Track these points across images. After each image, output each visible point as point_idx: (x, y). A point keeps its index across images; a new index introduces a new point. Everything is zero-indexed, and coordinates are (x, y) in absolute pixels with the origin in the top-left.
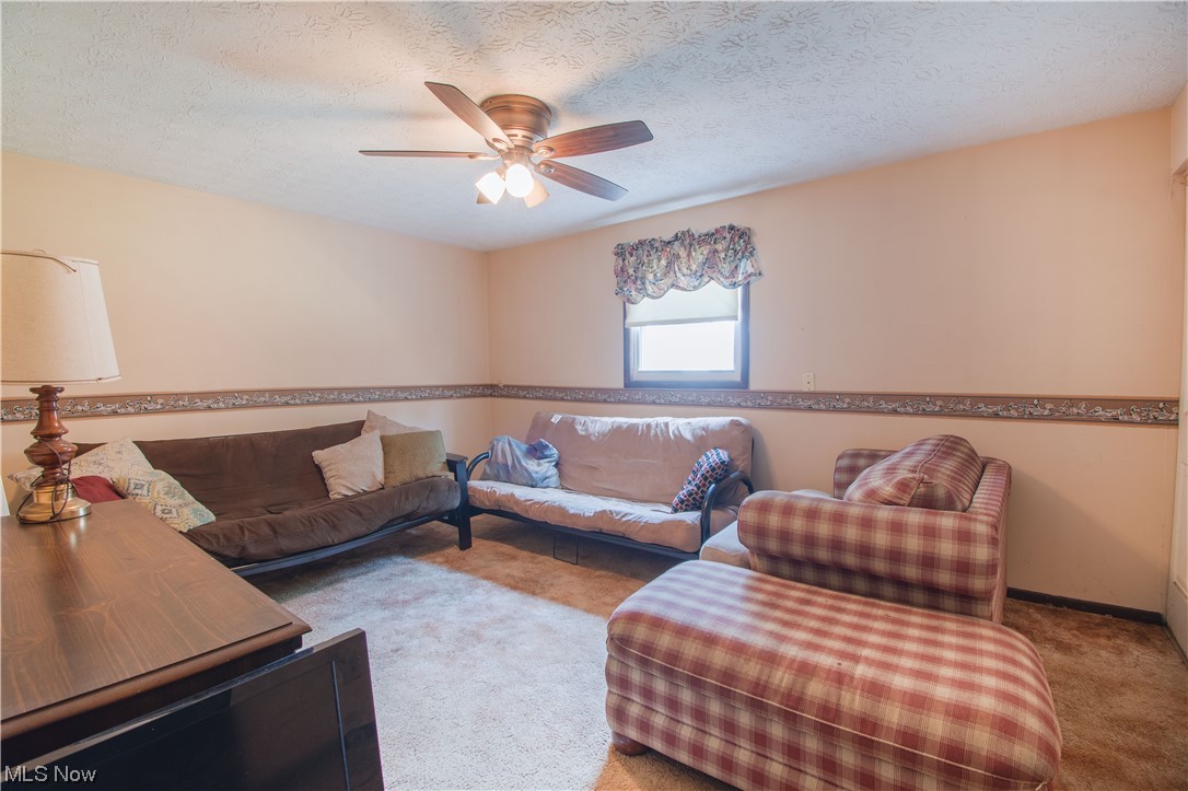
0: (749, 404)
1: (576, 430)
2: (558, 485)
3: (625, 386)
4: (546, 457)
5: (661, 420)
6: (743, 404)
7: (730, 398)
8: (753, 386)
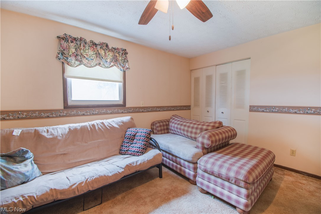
0: (126, 112)
1: (44, 136)
2: (41, 173)
3: (65, 108)
4: (27, 159)
5: (99, 121)
6: (124, 112)
7: (119, 110)
8: (127, 106)
